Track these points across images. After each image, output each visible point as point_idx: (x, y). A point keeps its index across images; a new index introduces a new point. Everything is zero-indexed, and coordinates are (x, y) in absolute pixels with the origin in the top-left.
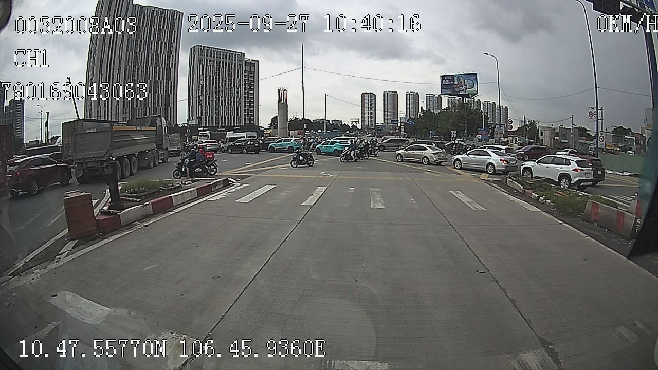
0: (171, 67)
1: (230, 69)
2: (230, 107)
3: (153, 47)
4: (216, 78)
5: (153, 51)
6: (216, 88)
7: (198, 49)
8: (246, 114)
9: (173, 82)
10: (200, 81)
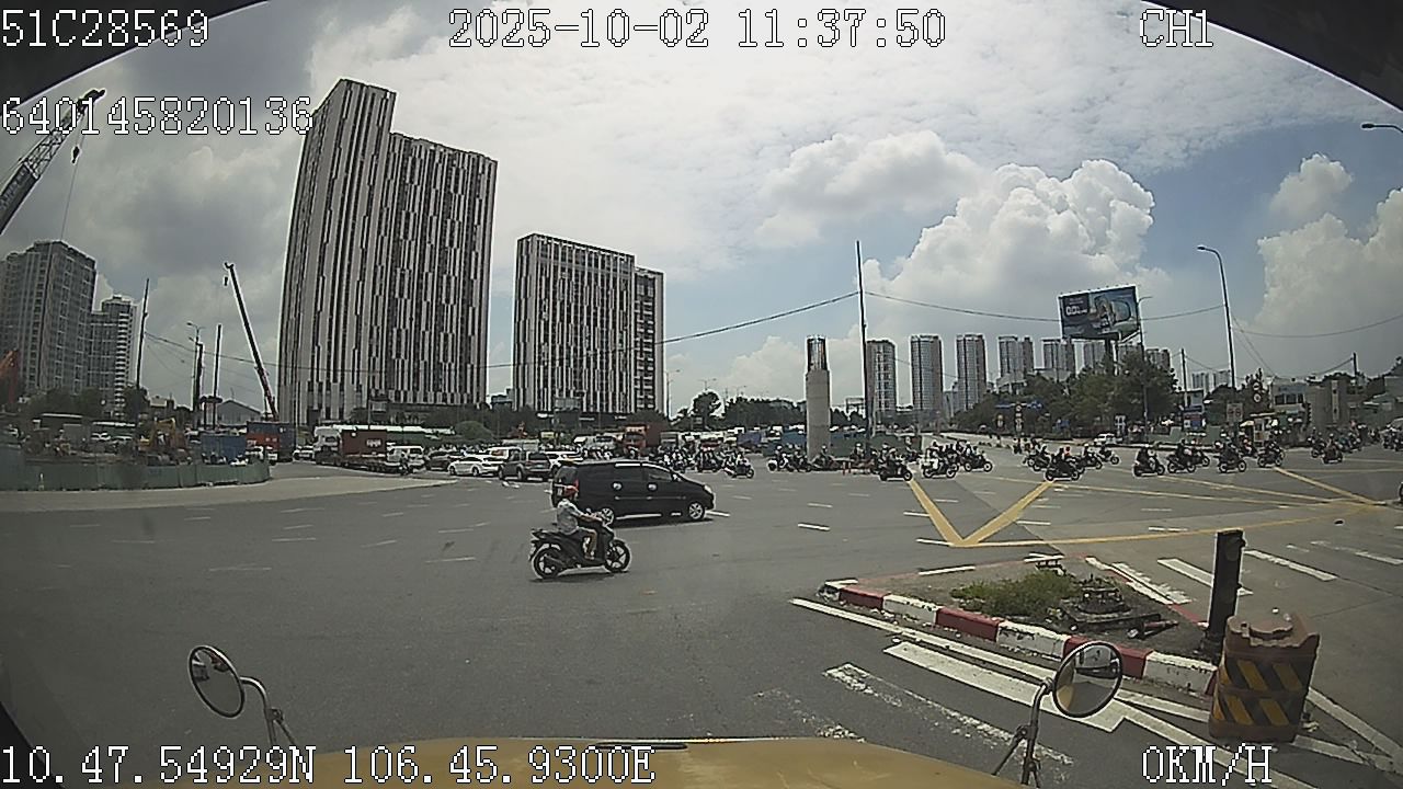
0: (472, 277)
1: (605, 288)
2: (604, 371)
3: (433, 230)
4: (576, 307)
5: (433, 238)
6: (576, 328)
7: (536, 242)
8: (637, 389)
9: (477, 311)
10: (541, 312)
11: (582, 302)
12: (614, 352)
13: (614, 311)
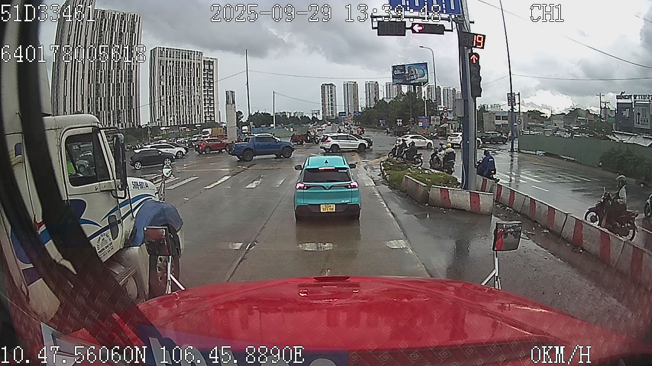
0: (132, 69)
1: (189, 68)
2: (190, 106)
4: (176, 78)
6: (176, 87)
7: (157, 51)
8: (206, 112)
9: (135, 84)
10: (160, 82)
11: (179, 75)
12: (194, 96)
13: (194, 78)
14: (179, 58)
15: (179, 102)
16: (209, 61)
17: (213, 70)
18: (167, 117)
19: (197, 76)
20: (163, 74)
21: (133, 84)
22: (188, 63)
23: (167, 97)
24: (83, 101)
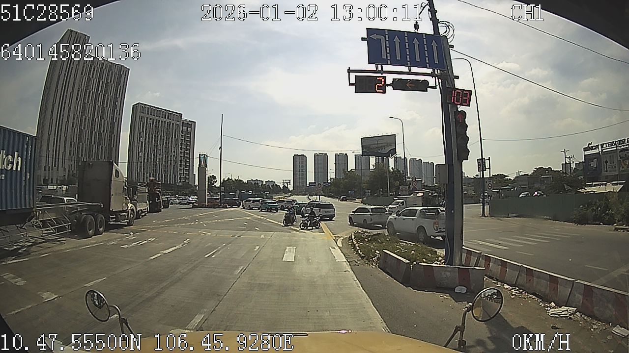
0: (114, 121)
1: (168, 128)
2: (166, 165)
3: (100, 100)
4: (155, 136)
5: (99, 103)
6: (155, 145)
7: (139, 107)
8: (181, 173)
9: (116, 136)
10: (140, 139)
11: (158, 134)
12: (171, 156)
13: (172, 139)
14: (160, 117)
15: (156, 160)
16: (188, 123)
17: (191, 133)
18: (144, 174)
19: (175, 137)
20: (143, 131)
21: (114, 136)
22: (168, 123)
23: (144, 154)
24: (65, 144)
